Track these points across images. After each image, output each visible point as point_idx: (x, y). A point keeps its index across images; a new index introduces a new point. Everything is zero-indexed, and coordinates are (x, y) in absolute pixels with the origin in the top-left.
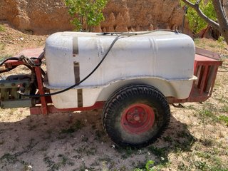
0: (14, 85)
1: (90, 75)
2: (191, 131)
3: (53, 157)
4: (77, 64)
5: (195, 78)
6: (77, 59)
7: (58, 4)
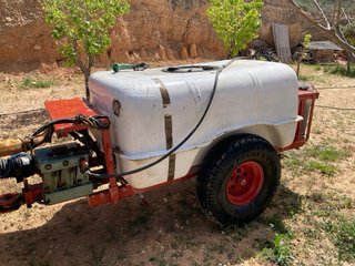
0: (66, 164)
1: (188, 137)
2: (290, 188)
3: (142, 263)
4: (170, 117)
5: (300, 118)
6: (169, 110)
7: (9, 19)
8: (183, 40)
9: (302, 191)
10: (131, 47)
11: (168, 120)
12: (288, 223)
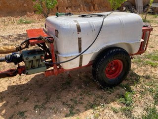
0: (35, 57)
2: (136, 72)
3: (67, 101)
4: (80, 38)
5: (143, 40)
6: (80, 35)
8: (91, 2)
9: (141, 74)
10: (67, 5)
11: (80, 39)
12: (133, 88)
